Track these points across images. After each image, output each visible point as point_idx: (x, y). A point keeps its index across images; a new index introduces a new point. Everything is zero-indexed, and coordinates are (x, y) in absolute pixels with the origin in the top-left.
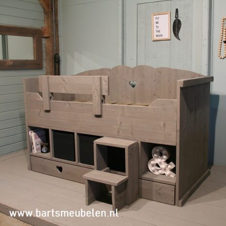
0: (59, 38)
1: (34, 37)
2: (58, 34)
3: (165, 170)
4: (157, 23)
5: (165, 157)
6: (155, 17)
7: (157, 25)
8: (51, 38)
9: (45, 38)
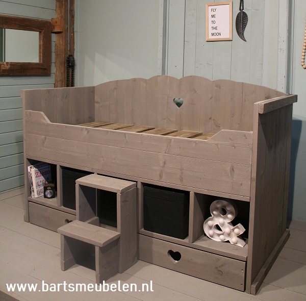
0: (75, 34)
1: (40, 32)
2: (73, 29)
3: (229, 235)
4: (213, 16)
5: (230, 216)
6: (210, 8)
7: (213, 19)
8: (63, 34)
9: (56, 33)
